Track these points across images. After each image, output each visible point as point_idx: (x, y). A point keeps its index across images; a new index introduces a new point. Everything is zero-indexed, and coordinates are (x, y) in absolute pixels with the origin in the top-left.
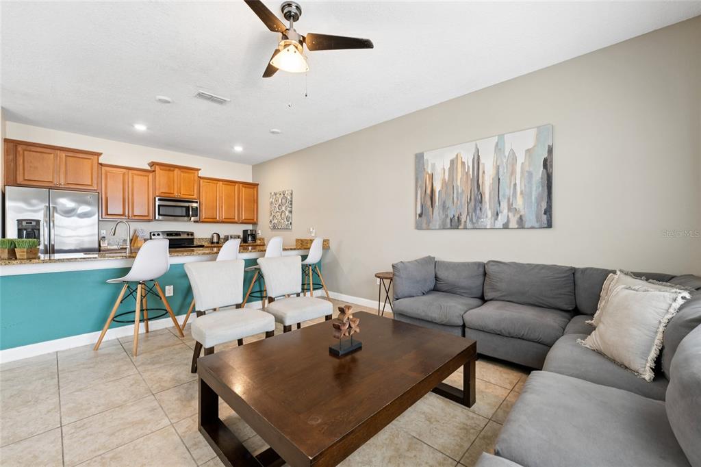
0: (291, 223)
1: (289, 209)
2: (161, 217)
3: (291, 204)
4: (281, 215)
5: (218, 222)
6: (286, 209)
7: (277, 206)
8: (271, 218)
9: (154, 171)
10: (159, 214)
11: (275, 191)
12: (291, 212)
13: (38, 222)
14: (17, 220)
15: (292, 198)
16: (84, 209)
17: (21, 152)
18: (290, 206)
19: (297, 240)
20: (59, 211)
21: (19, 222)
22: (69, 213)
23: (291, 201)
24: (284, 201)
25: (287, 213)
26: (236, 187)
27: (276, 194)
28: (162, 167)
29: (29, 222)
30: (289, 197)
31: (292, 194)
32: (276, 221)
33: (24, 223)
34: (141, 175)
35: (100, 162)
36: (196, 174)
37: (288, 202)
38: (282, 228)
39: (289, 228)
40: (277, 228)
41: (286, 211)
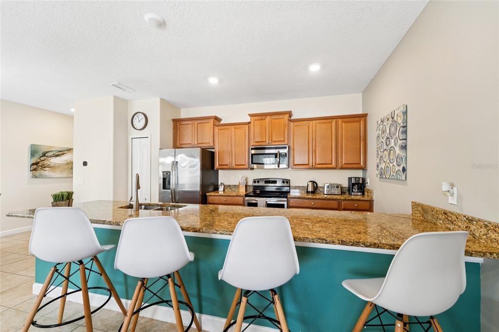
0: (404, 170)
1: (400, 142)
3: (405, 132)
4: (389, 154)
6: (395, 144)
7: (384, 140)
8: (378, 161)
10: (252, 163)
11: (382, 117)
12: (404, 148)
13: (170, 173)
15: (406, 121)
18: (402, 137)
19: (415, 205)
23: (405, 127)
24: (393, 129)
25: (398, 150)
26: (333, 123)
27: (382, 121)
30: (400, 121)
31: (405, 113)
32: (383, 166)
33: (165, 174)
37: (398, 128)
38: (390, 177)
39: (401, 178)
40: (384, 177)
41: (395, 148)
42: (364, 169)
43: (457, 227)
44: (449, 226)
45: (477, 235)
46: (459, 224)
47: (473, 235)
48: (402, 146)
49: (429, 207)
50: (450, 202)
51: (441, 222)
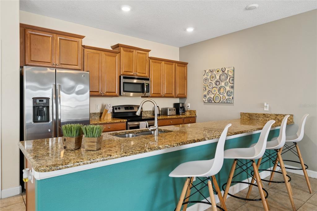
0: (233, 98)
1: (230, 84)
2: (124, 93)
3: (233, 80)
4: (219, 90)
5: (161, 97)
6: (226, 85)
7: (213, 82)
8: (206, 93)
9: (119, 52)
10: (124, 91)
11: (211, 69)
13: (48, 99)
14: (33, 98)
15: (233, 75)
16: (80, 87)
17: (29, 36)
18: (231, 82)
19: (243, 114)
20: (62, 89)
21: (35, 99)
22: (69, 90)
23: (233, 77)
24: (223, 77)
25: (228, 88)
26: (173, 66)
27: (211, 71)
28: (125, 49)
29: (41, 99)
30: (231, 74)
31: (234, 71)
32: (212, 96)
33: (38, 101)
34: (111, 56)
35: (83, 44)
36: (147, 55)
37: (229, 78)
38: (220, 102)
39: (231, 102)
40: (213, 102)
41: (226, 87)
42: (183, 97)
43: (270, 119)
44: (266, 119)
45: (280, 119)
46: (272, 117)
47: (279, 120)
48: (232, 86)
49: (253, 114)
50: (265, 110)
51: (262, 118)
